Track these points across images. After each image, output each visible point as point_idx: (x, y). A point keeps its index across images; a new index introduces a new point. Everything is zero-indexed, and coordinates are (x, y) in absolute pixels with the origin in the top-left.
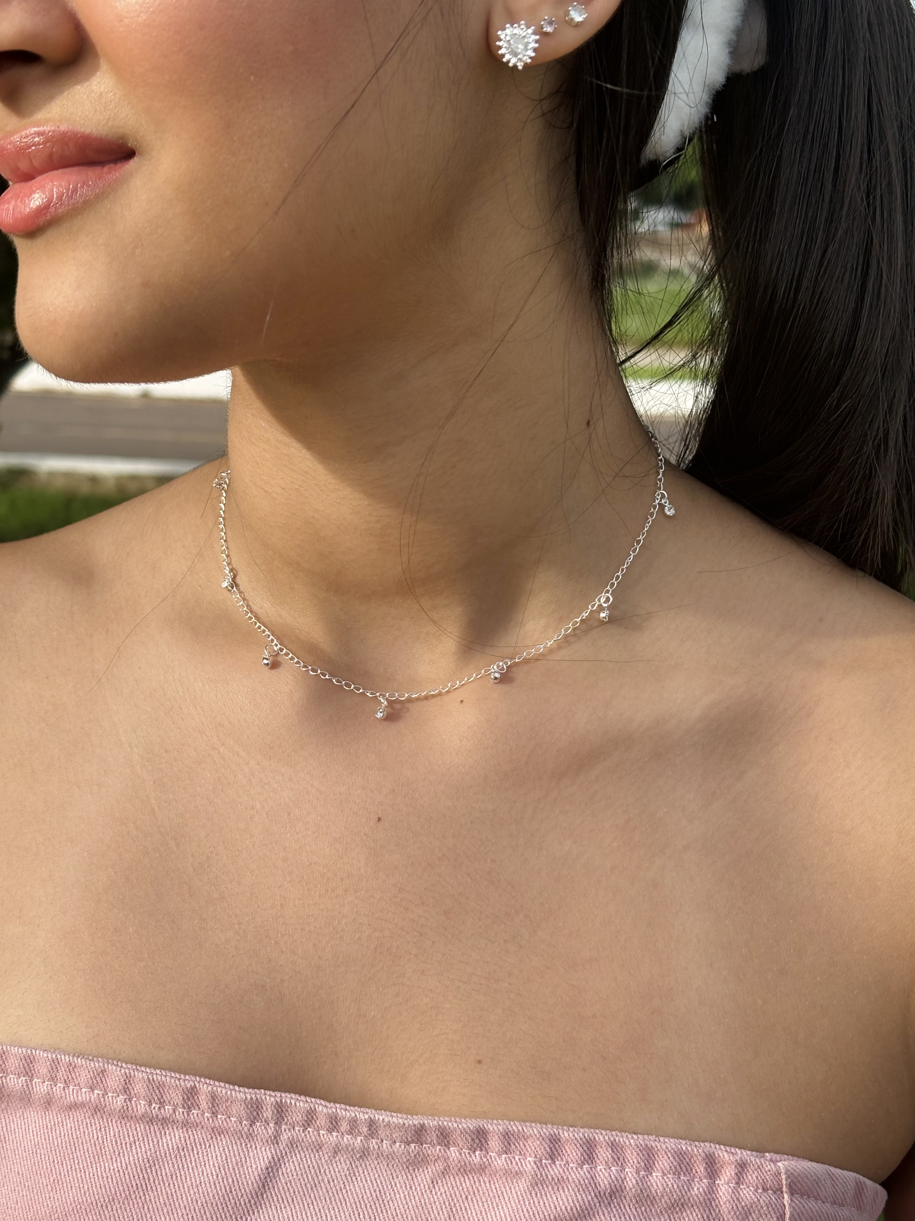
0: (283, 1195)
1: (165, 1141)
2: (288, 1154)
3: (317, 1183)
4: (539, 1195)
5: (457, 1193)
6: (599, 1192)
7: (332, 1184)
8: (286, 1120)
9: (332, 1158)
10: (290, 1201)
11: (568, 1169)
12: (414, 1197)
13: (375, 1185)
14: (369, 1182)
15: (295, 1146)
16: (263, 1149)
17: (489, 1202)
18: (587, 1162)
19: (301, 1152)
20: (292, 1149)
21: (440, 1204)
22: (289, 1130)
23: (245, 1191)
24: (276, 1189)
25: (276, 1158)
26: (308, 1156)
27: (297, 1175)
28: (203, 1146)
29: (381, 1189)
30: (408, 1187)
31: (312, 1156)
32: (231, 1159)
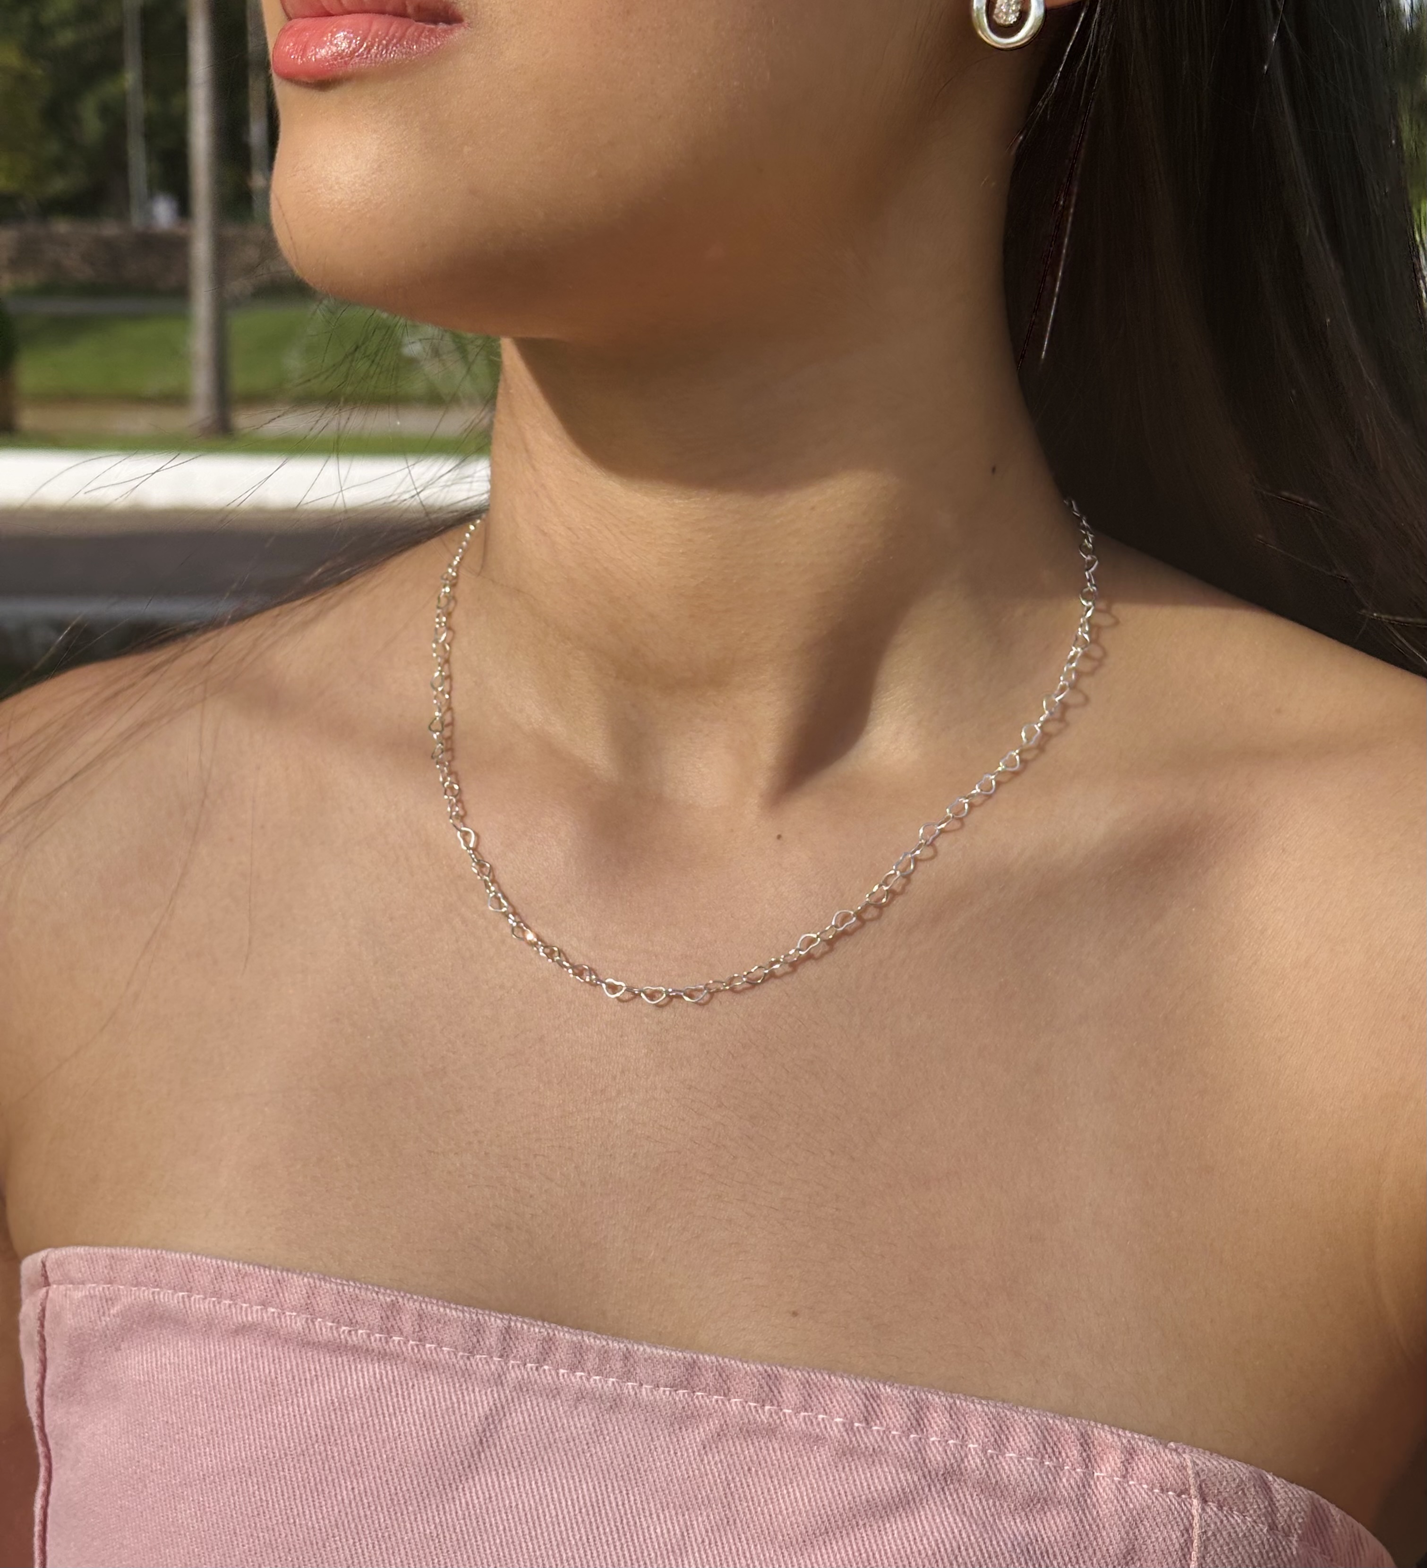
0: (508, 1457)
1: (355, 1377)
2: (516, 1400)
3: (552, 1441)
4: (847, 1469)
5: (737, 1463)
6: (930, 1472)
7: (572, 1444)
8: (515, 1351)
9: (573, 1408)
10: (516, 1464)
11: (888, 1438)
12: (680, 1468)
13: (629, 1447)
14: (621, 1442)
15: (525, 1389)
16: (483, 1392)
17: (780, 1477)
18: (916, 1431)
19: (533, 1398)
20: (520, 1394)
21: (714, 1477)
22: (519, 1366)
23: (457, 1447)
24: (498, 1447)
25: (499, 1405)
26: (541, 1405)
27: (526, 1429)
28: (405, 1387)
29: (636, 1453)
30: (672, 1452)
31: (547, 1404)
32: (440, 1403)
